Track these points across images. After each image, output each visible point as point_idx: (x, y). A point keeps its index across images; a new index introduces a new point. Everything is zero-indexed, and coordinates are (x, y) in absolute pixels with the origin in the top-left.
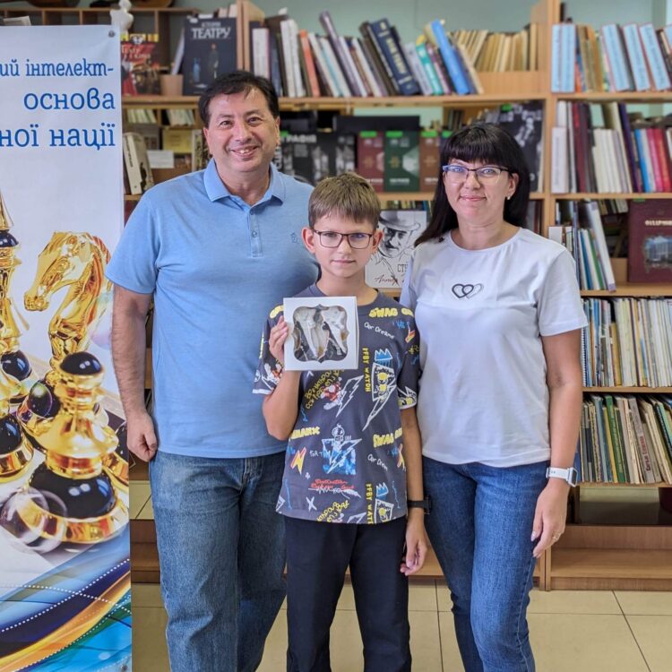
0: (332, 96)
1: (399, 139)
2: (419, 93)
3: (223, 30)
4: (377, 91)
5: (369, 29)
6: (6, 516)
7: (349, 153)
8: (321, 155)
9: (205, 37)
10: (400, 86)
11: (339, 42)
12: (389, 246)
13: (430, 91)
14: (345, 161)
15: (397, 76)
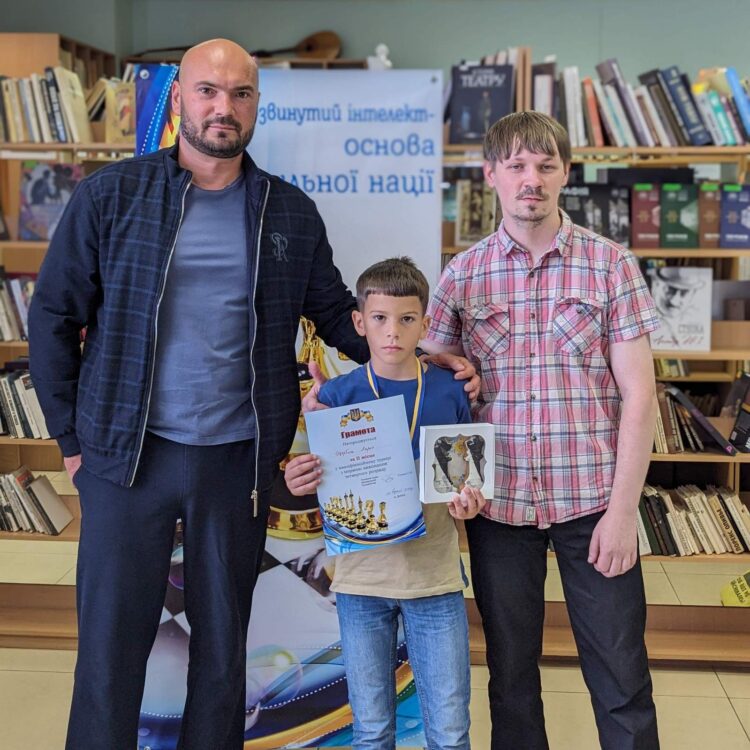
0: (616, 145)
1: (677, 192)
2: (711, 143)
3: (497, 78)
4: (666, 141)
5: (660, 76)
6: (313, 574)
7: (623, 206)
8: (594, 208)
9: (475, 85)
10: (691, 135)
11: (626, 90)
12: (669, 305)
13: (723, 142)
14: (619, 215)
15: (688, 125)
